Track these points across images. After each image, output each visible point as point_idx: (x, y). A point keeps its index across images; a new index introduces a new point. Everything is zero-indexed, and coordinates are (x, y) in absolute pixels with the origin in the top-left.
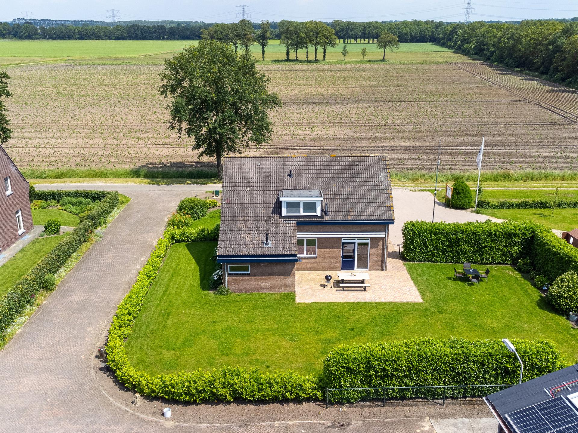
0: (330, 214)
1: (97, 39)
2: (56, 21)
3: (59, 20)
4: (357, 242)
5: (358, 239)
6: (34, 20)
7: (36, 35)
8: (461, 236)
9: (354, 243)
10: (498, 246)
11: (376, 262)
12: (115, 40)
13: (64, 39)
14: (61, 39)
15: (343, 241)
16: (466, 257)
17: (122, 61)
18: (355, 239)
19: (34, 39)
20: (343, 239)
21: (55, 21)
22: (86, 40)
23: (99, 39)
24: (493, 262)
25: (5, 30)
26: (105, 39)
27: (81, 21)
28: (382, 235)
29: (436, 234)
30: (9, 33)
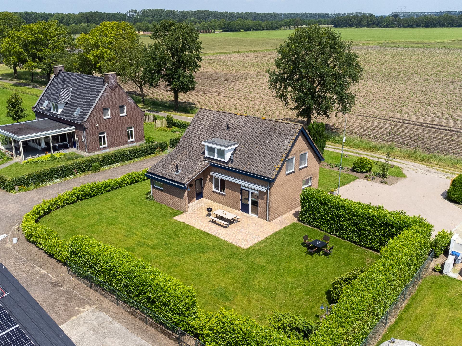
0: (234, 162)
1: (440, 27)
2: (425, 12)
3: (426, 12)
4: (251, 191)
5: (251, 189)
6: (406, 12)
7: (392, 24)
8: (342, 212)
9: (249, 191)
10: (375, 233)
11: (262, 212)
12: (456, 27)
13: (413, 27)
14: (410, 27)
15: (242, 187)
16: (347, 234)
17: (423, 45)
18: (249, 188)
19: (390, 27)
20: (242, 186)
21: (423, 13)
22: (431, 27)
23: (442, 27)
24: (371, 247)
25: (371, 21)
26: (447, 27)
27: (446, 12)
28: (264, 189)
29: (322, 204)
30: (374, 24)
